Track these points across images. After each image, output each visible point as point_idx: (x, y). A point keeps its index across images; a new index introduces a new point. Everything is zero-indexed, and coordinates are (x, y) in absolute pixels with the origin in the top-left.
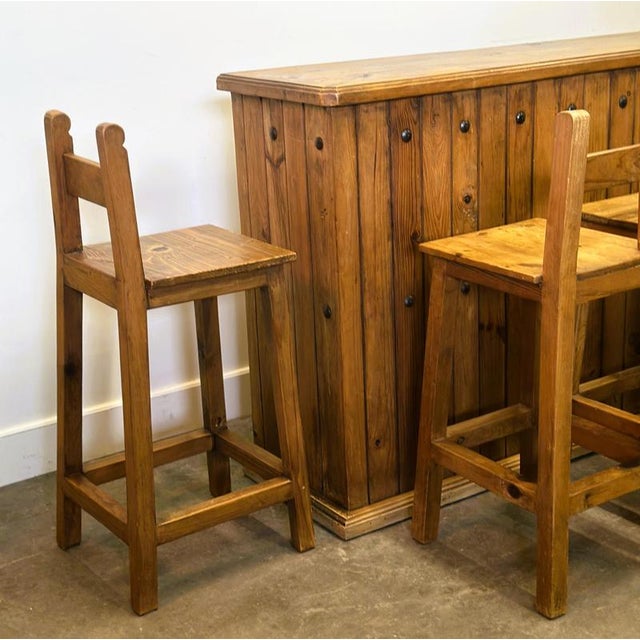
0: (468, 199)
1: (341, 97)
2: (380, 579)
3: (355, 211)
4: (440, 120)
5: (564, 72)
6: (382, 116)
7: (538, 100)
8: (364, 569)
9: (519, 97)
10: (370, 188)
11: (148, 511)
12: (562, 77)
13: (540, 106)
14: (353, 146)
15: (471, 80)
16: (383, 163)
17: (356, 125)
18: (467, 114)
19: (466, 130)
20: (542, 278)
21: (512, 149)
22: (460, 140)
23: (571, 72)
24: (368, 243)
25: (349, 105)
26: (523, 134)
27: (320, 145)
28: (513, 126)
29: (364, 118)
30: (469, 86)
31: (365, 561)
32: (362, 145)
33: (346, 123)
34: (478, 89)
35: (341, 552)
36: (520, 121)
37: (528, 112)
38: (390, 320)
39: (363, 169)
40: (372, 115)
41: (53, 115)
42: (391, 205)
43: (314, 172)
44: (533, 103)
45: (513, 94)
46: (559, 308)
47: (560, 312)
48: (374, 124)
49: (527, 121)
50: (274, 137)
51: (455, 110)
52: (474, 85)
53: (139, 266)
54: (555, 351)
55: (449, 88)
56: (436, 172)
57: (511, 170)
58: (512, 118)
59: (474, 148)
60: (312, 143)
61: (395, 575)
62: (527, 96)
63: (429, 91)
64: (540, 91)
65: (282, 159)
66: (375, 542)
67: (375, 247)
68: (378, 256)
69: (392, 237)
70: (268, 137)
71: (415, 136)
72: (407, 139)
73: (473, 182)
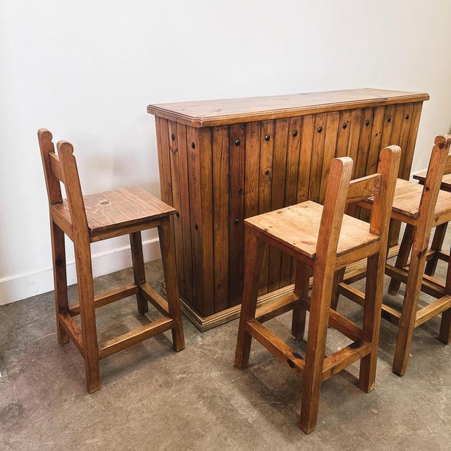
0: (267, 173)
1: (203, 123)
2: (215, 357)
3: (211, 179)
4: (255, 134)
5: (318, 111)
6: (225, 132)
7: (304, 125)
8: (209, 350)
9: (295, 123)
10: (219, 168)
11: (93, 345)
12: (316, 114)
13: (305, 128)
14: (210, 147)
15: (272, 115)
16: (225, 156)
17: (212, 137)
18: (269, 132)
19: (268, 139)
20: (315, 254)
21: (290, 149)
22: (265, 145)
23: (321, 111)
24: (217, 195)
25: (208, 127)
26: (296, 141)
27: (193, 146)
28: (291, 137)
29: (216, 134)
30: (270, 118)
31: (209, 345)
32: (215, 147)
33: (207, 137)
34: (275, 120)
35: (199, 339)
36: (295, 135)
37: (299, 131)
38: (227, 231)
39: (215, 160)
40: (220, 132)
41: (42, 131)
42: (229, 176)
43: (190, 159)
44: (301, 126)
45: (292, 122)
46: (325, 274)
47: (326, 277)
48: (221, 137)
49: (298, 135)
50: (173, 139)
51: (263, 129)
52: (273, 117)
53: (84, 220)
54: (321, 296)
55: (260, 119)
56: (252, 160)
57: (289, 159)
58: (291, 134)
59: (272, 148)
60: (190, 145)
61: (223, 354)
62: (299, 123)
63: (250, 120)
64: (305, 121)
65: (177, 150)
66: (216, 333)
67: (220, 197)
68: (222, 201)
69: (229, 191)
70: (171, 139)
71: (242, 143)
72: (238, 144)
73: (270, 165)
